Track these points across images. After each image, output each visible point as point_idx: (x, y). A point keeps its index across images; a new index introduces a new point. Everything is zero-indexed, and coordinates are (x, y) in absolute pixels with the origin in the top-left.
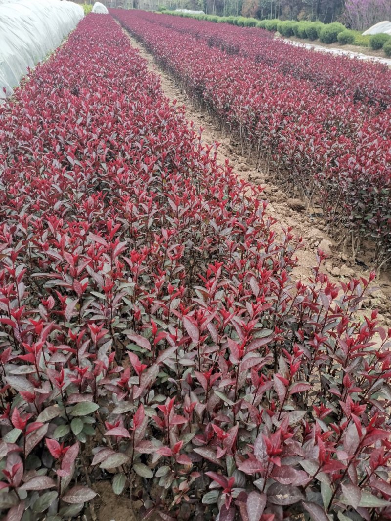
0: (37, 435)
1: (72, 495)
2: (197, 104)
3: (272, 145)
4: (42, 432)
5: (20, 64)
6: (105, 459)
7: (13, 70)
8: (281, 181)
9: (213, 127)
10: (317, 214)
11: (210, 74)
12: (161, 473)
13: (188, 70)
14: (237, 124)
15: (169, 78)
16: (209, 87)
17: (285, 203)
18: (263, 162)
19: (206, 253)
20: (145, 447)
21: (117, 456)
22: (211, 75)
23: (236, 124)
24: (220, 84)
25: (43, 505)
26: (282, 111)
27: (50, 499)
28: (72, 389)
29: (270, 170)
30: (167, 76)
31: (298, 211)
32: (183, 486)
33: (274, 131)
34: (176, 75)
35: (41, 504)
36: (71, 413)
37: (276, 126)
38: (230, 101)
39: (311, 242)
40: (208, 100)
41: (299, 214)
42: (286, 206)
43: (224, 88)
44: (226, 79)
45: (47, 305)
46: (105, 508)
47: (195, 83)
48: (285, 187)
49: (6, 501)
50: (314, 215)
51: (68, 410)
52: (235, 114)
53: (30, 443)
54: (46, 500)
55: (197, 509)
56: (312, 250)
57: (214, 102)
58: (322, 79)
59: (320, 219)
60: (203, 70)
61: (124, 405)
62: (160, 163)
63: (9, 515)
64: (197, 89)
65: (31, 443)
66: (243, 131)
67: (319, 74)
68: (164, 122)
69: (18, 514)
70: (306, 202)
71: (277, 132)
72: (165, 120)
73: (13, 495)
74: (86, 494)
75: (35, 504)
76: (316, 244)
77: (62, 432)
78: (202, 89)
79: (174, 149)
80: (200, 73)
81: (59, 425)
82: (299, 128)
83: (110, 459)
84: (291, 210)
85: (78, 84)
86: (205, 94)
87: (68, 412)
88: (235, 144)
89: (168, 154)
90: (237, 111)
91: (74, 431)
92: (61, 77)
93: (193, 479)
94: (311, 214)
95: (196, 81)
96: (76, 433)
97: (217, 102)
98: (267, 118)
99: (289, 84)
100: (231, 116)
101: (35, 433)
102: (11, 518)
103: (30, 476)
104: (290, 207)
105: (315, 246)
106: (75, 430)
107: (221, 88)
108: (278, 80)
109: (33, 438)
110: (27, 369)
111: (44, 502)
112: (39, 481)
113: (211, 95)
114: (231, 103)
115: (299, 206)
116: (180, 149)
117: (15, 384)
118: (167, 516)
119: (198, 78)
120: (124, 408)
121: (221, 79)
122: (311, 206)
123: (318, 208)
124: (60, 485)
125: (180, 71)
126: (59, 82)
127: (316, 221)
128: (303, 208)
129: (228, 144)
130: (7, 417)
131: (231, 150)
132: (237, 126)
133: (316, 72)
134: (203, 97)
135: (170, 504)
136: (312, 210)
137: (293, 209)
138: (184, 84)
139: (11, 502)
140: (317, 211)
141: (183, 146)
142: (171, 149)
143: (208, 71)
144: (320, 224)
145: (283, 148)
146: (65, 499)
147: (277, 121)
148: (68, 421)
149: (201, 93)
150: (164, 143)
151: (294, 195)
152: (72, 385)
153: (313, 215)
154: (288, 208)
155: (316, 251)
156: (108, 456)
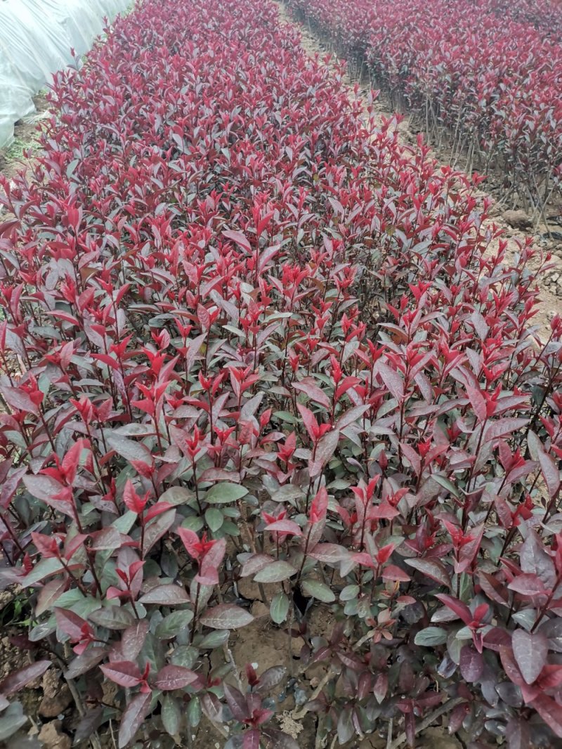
0: (159, 527)
1: (215, 617)
2: (354, 73)
3: (480, 126)
4: (166, 522)
5: (91, 22)
6: (261, 569)
7: (81, 30)
8: (492, 186)
9: (380, 106)
10: (552, 233)
11: (376, 21)
12: (347, 596)
13: (340, 19)
14: (421, 97)
15: (311, 36)
16: (375, 42)
17: (498, 218)
18: (462, 157)
19: (387, 282)
20: (326, 553)
21: (279, 565)
22: (379, 23)
23: (419, 98)
24: (393, 36)
25: (170, 628)
26: (497, 70)
27: (182, 621)
28: (205, 464)
29: (473, 170)
30: (306, 32)
31: (521, 230)
32: (384, 617)
33: (483, 102)
34: (321, 31)
35: (167, 627)
36: (204, 499)
37: (488, 94)
38: (409, 61)
39: (546, 275)
40: (373, 63)
41: (522, 234)
42: (501, 222)
43: (400, 42)
44: (401, 28)
45: (160, 342)
46: (243, 646)
47: (353, 37)
48: (498, 194)
49: (117, 619)
50: (547, 235)
51: (201, 495)
52: (417, 80)
53: (149, 538)
54: (175, 622)
55: (400, 654)
56: (546, 287)
57: (383, 66)
58: (557, 24)
59: (557, 242)
60: (366, 16)
61: (288, 490)
62: (307, 151)
63: (124, 639)
64: (355, 48)
65: (151, 537)
66: (431, 108)
67: (553, 16)
68: (312, 90)
69: (138, 638)
70: (533, 215)
71: (488, 104)
72: (314, 86)
73: (126, 611)
74: (238, 616)
75: (158, 628)
76: (554, 278)
77: (192, 526)
78: (363, 47)
79: (329, 129)
80: (361, 22)
81: (186, 517)
82: (525, 96)
83: (268, 569)
84: (510, 228)
85: (177, 41)
86: (369, 54)
87: (200, 499)
88: (415, 131)
89: (320, 136)
90: (423, 76)
91: (210, 526)
92: (152, 33)
93: (401, 606)
94: (542, 233)
95: (355, 34)
96: (214, 529)
97: (388, 65)
98: (471, 83)
99: (505, 31)
100: (411, 84)
101: (155, 523)
102: (129, 643)
103: (150, 585)
104: (509, 223)
105: (552, 281)
106: (212, 524)
107: (395, 42)
108: (487, 26)
109: (153, 530)
110: (138, 429)
111: (172, 625)
112: (166, 593)
113: (379, 55)
114: (411, 65)
115: (523, 221)
116: (338, 127)
117: (122, 451)
118: (350, 661)
119: (358, 29)
120: (287, 494)
121: (393, 28)
122: (543, 221)
123: (553, 225)
124: (197, 601)
125: (327, 22)
126: (149, 40)
127: (550, 244)
128: (530, 225)
129: (405, 129)
130: (111, 499)
131: (410, 140)
132: (419, 100)
133: (548, 14)
134: (366, 59)
135: (354, 643)
136: (544, 229)
137: (513, 227)
138: (335, 41)
139: (124, 622)
140: (552, 229)
141: (343, 124)
142: (325, 129)
143: (374, 17)
144: (557, 249)
145: (498, 129)
146: (204, 622)
147: (489, 86)
148: (200, 511)
149: (360, 54)
150: (314, 119)
151: (515, 206)
152: (204, 458)
153: (545, 235)
154: (505, 225)
155: (553, 288)
156: (265, 565)
